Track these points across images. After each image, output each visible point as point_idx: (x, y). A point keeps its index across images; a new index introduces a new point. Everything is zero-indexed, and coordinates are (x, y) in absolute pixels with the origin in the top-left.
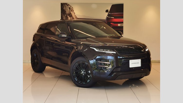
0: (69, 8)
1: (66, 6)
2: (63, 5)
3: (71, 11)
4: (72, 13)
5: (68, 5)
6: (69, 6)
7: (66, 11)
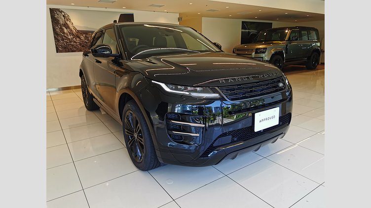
0: (63, 16)
1: (58, 13)
2: (52, 11)
3: (67, 20)
4: (68, 22)
5: (61, 12)
6: (63, 14)
7: (59, 20)
